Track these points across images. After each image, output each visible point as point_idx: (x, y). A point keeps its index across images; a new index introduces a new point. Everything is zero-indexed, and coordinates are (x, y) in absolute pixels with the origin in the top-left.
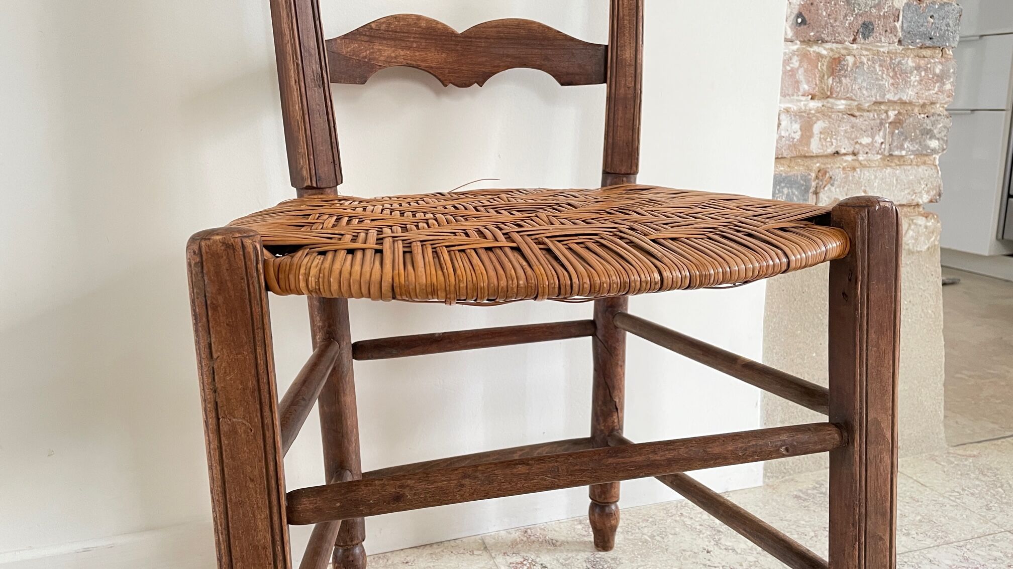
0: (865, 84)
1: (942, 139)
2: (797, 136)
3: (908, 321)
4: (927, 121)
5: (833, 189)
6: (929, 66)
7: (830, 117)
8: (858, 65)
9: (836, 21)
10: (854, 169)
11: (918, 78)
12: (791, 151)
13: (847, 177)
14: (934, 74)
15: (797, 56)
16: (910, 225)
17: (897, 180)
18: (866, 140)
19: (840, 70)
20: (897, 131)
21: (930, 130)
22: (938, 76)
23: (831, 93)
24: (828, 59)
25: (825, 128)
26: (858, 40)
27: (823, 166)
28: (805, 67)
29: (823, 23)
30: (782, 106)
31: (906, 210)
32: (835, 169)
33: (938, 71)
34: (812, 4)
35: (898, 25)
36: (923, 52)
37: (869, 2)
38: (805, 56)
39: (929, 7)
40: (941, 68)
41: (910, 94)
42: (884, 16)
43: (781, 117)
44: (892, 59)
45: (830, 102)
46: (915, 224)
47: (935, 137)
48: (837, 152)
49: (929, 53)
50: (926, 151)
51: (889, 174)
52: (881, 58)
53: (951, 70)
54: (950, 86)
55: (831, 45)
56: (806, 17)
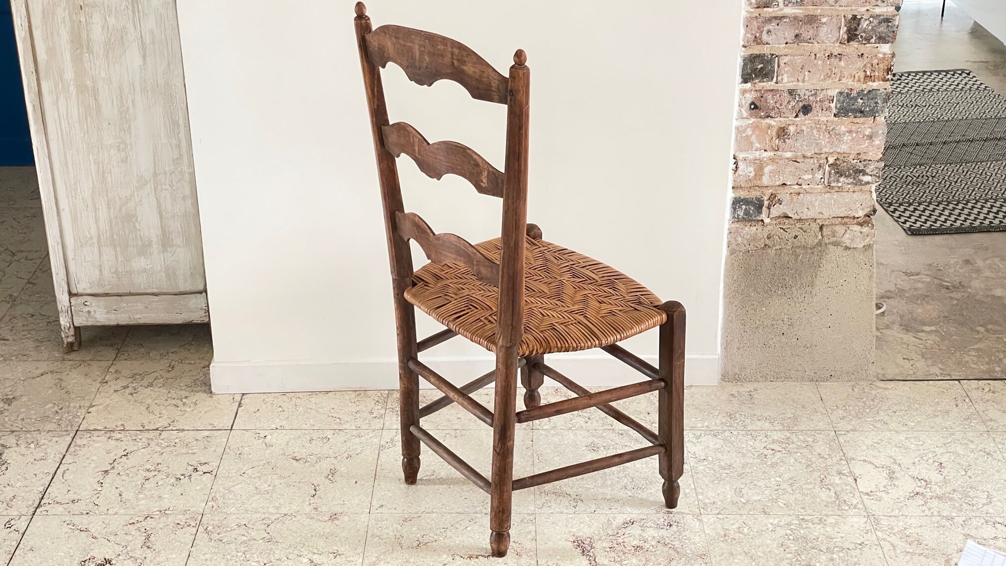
0: (805, 143)
1: (876, 176)
2: (752, 175)
3: (842, 294)
4: (860, 164)
5: (781, 206)
6: (859, 130)
7: (777, 163)
8: (799, 132)
9: (781, 105)
10: (799, 194)
11: (849, 138)
12: (748, 183)
13: (792, 199)
14: (864, 135)
15: (751, 127)
16: (846, 231)
17: (834, 201)
18: (807, 177)
19: (784, 135)
20: (833, 171)
21: (863, 170)
22: (868, 136)
23: (778, 149)
24: (777, 127)
25: (774, 169)
26: (799, 116)
27: (774, 192)
28: (757, 133)
29: (771, 107)
30: (741, 156)
31: (846, 220)
32: (783, 194)
33: (867, 133)
34: (762, 97)
35: (833, 105)
36: (857, 120)
37: (808, 93)
38: (757, 126)
39: (858, 93)
40: (870, 130)
41: (843, 148)
42: (820, 101)
43: (739, 164)
44: (827, 127)
45: (779, 153)
46: (851, 230)
47: (867, 174)
48: (784, 184)
49: (862, 120)
50: (860, 183)
51: (827, 197)
52: (818, 126)
53: (880, 132)
54: (880, 142)
55: (778, 119)
56: (758, 104)
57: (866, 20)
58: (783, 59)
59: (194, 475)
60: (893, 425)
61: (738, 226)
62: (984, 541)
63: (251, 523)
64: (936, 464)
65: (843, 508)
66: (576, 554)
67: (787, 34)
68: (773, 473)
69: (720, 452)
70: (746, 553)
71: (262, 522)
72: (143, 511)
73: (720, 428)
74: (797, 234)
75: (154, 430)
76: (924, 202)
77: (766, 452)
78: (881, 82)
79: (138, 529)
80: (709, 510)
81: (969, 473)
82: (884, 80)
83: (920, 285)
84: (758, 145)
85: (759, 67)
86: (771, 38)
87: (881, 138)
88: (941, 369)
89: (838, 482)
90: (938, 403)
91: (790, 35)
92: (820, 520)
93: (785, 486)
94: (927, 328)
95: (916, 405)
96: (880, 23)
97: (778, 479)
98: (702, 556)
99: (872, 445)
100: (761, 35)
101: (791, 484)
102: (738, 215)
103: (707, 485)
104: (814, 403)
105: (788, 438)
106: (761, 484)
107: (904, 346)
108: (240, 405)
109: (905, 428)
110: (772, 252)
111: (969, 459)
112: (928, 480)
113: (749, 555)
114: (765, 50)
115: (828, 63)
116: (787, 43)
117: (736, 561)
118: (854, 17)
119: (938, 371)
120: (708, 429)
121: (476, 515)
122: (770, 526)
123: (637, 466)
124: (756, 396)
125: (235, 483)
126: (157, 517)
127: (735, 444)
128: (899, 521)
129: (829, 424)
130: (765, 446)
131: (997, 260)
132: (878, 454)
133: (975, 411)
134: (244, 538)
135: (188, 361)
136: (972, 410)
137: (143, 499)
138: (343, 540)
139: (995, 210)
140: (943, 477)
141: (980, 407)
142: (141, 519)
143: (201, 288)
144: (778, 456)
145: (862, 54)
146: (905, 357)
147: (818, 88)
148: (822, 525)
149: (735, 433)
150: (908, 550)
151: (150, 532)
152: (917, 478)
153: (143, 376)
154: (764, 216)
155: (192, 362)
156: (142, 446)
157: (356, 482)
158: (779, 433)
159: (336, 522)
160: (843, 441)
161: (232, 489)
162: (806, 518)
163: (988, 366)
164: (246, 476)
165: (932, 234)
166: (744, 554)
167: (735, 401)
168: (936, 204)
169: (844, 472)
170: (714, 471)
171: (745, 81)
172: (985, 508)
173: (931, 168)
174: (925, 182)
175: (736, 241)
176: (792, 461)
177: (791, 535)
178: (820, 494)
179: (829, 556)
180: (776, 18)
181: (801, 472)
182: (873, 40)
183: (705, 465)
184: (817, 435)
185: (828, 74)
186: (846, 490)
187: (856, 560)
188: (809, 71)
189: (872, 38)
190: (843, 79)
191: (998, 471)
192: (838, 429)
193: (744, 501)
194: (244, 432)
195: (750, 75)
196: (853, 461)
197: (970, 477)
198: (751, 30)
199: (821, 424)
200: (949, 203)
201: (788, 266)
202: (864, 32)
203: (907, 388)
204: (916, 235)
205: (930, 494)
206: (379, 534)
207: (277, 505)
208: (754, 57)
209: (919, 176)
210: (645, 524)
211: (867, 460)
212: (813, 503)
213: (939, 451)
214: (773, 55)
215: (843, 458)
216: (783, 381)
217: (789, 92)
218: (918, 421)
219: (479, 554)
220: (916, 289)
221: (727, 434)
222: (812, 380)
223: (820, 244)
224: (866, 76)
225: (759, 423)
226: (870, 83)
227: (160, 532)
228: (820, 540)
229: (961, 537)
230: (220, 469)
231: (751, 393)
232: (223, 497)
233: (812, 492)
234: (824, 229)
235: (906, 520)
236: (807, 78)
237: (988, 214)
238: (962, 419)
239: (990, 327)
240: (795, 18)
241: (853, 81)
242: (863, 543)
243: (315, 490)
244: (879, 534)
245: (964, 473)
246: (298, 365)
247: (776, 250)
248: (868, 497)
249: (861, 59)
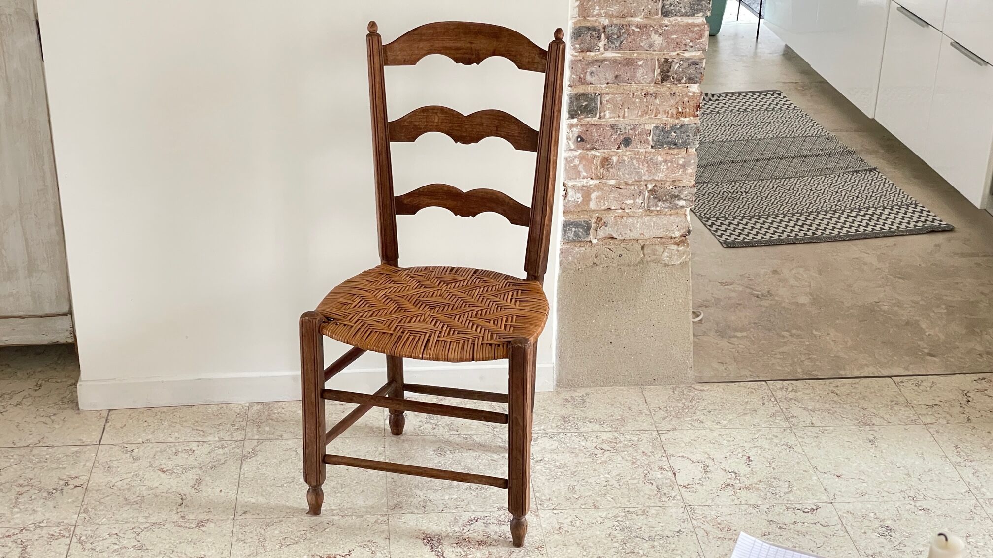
0: (626, 172)
1: (689, 200)
2: (580, 200)
3: (663, 306)
4: (675, 190)
5: (607, 228)
6: (674, 160)
7: (603, 189)
8: (621, 162)
9: (604, 138)
10: (622, 217)
11: (665, 167)
12: (577, 208)
13: (616, 222)
14: (678, 164)
15: (578, 158)
16: (665, 250)
17: (654, 223)
18: (629, 202)
19: (607, 165)
20: (652, 197)
21: (678, 196)
22: (681, 165)
23: (603, 177)
24: (601, 158)
25: (599, 195)
26: (621, 148)
27: (600, 215)
28: (584, 163)
29: (595, 140)
30: (570, 183)
31: (665, 240)
32: (609, 218)
33: (681, 162)
34: (587, 131)
35: (650, 138)
36: (671, 151)
37: (627, 127)
38: (584, 157)
39: (672, 127)
40: (683, 160)
41: (660, 176)
42: (639, 134)
43: (568, 191)
44: (645, 157)
45: (604, 181)
46: (669, 249)
47: (682, 199)
48: (609, 208)
49: (676, 151)
50: (676, 207)
51: (648, 220)
52: (638, 157)
53: (692, 162)
54: (692, 170)
55: (602, 150)
56: (584, 137)
57: (677, 63)
58: (605, 98)
59: (66, 488)
60: (708, 424)
61: (569, 246)
62: (785, 526)
63: (122, 532)
64: (745, 458)
65: (664, 500)
66: (426, 550)
67: (607, 75)
68: (602, 470)
69: (556, 453)
70: (578, 544)
71: (132, 531)
72: (19, 524)
73: (555, 431)
74: (622, 253)
75: (24, 447)
76: (738, 216)
77: (596, 451)
78: (692, 118)
79: (15, 542)
80: (545, 506)
81: (773, 466)
82: (693, 116)
83: (733, 294)
84: (585, 174)
85: (584, 104)
86: (594, 78)
87: (692, 167)
88: (750, 371)
89: (660, 476)
90: (747, 402)
91: (610, 77)
92: (644, 511)
93: (613, 482)
94: (739, 334)
95: (728, 405)
96: (689, 65)
97: (607, 476)
98: (539, 548)
99: (689, 442)
100: (585, 76)
101: (617, 480)
102: (568, 237)
103: (544, 484)
104: (639, 405)
105: (616, 438)
106: (591, 481)
107: (720, 351)
108: (107, 421)
109: (718, 426)
110: (599, 269)
111: (773, 452)
112: (737, 473)
113: (581, 545)
114: (589, 89)
115: (645, 100)
116: (608, 83)
117: (569, 551)
118: (667, 61)
119: (747, 373)
120: (544, 432)
121: (334, 517)
122: (599, 518)
123: (481, 468)
124: (587, 400)
125: (105, 495)
126: (31, 529)
127: (568, 445)
128: (712, 510)
129: (652, 425)
130: (595, 446)
131: (801, 270)
132: (695, 450)
133: (779, 409)
134: (116, 547)
135: (54, 380)
136: (777, 408)
137: (18, 513)
138: (209, 545)
139: (800, 223)
140: (750, 469)
141: (784, 405)
142: (17, 532)
143: (66, 310)
144: (607, 455)
145: (674, 93)
146: (719, 361)
147: (636, 123)
148: (645, 516)
149: (569, 435)
150: (719, 536)
151: (26, 544)
152: (728, 471)
153: (12, 395)
154: (591, 237)
155: (59, 381)
156: (14, 462)
157: (221, 491)
158: (608, 434)
159: (203, 529)
160: (664, 439)
161: (102, 501)
162: (631, 510)
163: (791, 368)
164: (116, 488)
165: (745, 247)
166: (576, 545)
167: (569, 405)
168: (749, 218)
169: (664, 467)
170: (550, 470)
171: (572, 116)
172: (787, 495)
173: (745, 185)
174: (740, 198)
175: (567, 260)
176: (620, 458)
177: (618, 526)
178: (643, 488)
179: (651, 543)
180: (597, 61)
181: (627, 468)
182: (683, 81)
183: (542, 465)
184: (641, 435)
185: (645, 110)
186: (667, 483)
187: (674, 546)
188: (628, 108)
189: (683, 78)
190: (658, 115)
191: (798, 463)
192: (660, 429)
193: (577, 497)
194: (112, 446)
195: (576, 111)
196: (672, 457)
197: (774, 469)
198: (576, 72)
199: (645, 424)
200: (760, 217)
201: (615, 282)
202: (676, 73)
203: (722, 390)
204: (730, 247)
205: (740, 485)
206: (243, 538)
207: (146, 514)
208: (579, 96)
209: (734, 192)
210: (488, 521)
211: (685, 456)
212: (637, 496)
213: (747, 446)
214: (596, 93)
215: (664, 455)
216: (611, 386)
217: (611, 127)
218: (730, 420)
219: (337, 553)
220: (730, 298)
221: (561, 436)
222: (637, 385)
223: (642, 261)
224: (678, 112)
225: (590, 425)
226: (682, 119)
227: (36, 543)
228: (643, 529)
229: (765, 523)
230: (90, 482)
231: (584, 398)
232: (94, 508)
233: (637, 486)
234: (645, 248)
235: (719, 509)
236: (626, 114)
237: (794, 227)
238: (768, 417)
239: (794, 331)
240: (615, 61)
241: (667, 117)
242: (680, 531)
243: (182, 499)
244: (694, 522)
245: (769, 465)
246: (162, 382)
247: (603, 267)
248: (685, 489)
249: (674, 97)
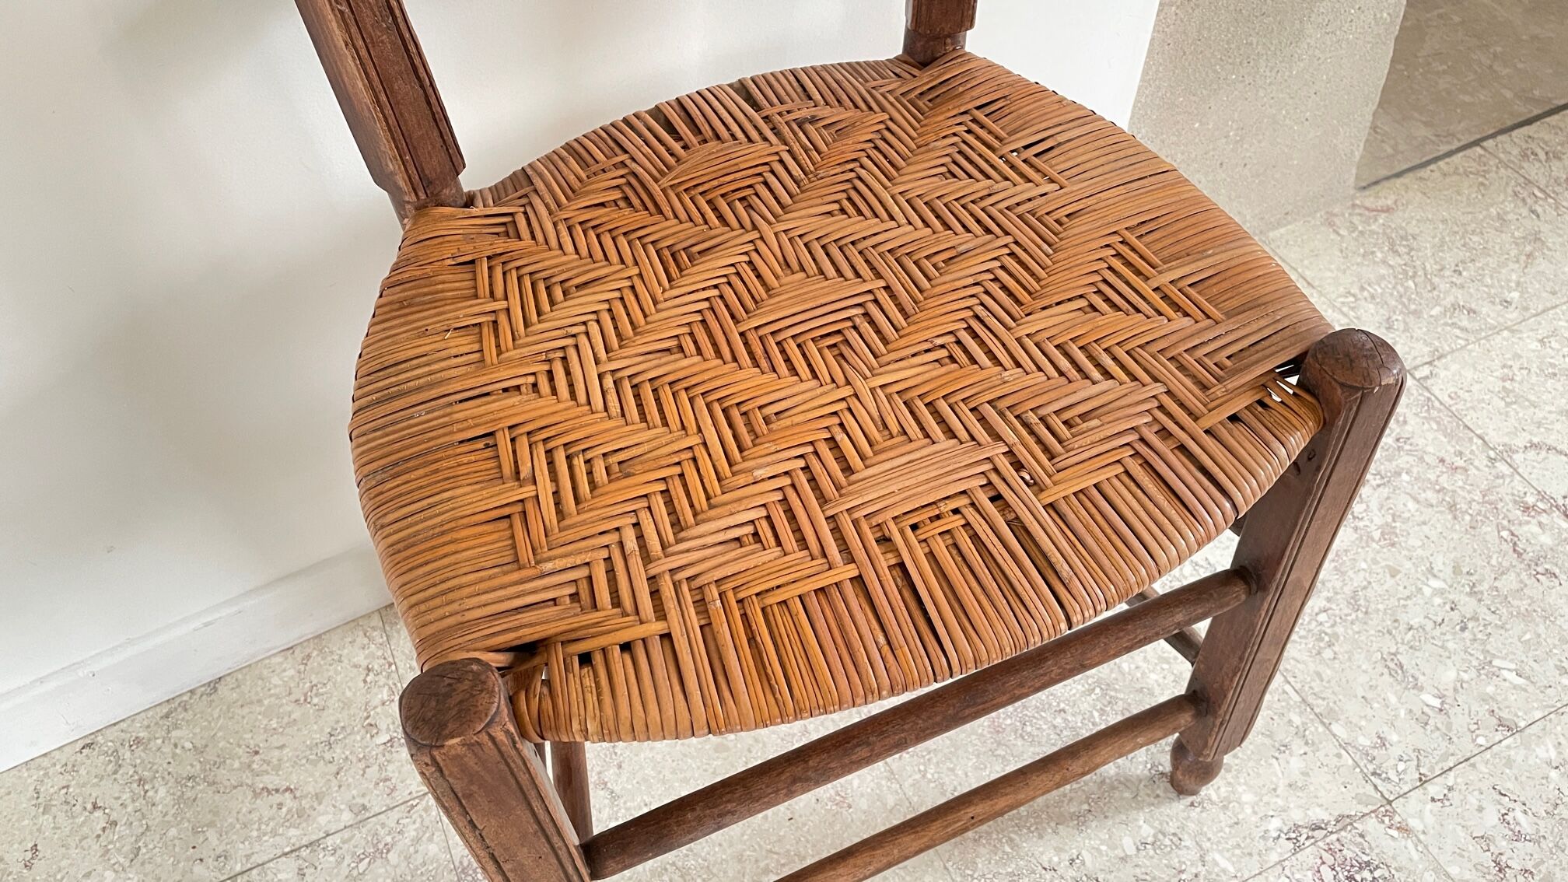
60: (1488, 313)
80: (1393, 776)
88: (1426, 124)
93: (1468, 605)
95: (1474, 239)
99: (1505, 390)
101: (1472, 593)
109: (1515, 314)
163: (1489, 93)
169: (1529, 500)
193: (1436, 702)
211: (1535, 440)
215: (1492, 454)
218: (1518, 284)
233: (1532, 601)
